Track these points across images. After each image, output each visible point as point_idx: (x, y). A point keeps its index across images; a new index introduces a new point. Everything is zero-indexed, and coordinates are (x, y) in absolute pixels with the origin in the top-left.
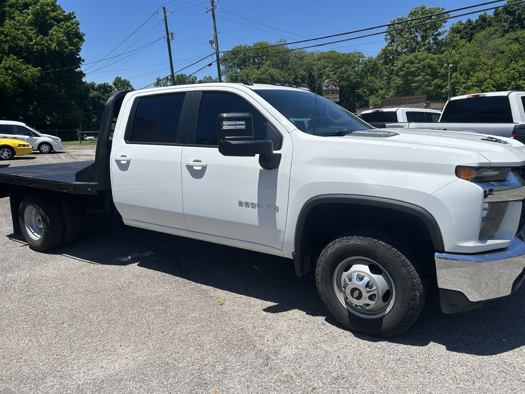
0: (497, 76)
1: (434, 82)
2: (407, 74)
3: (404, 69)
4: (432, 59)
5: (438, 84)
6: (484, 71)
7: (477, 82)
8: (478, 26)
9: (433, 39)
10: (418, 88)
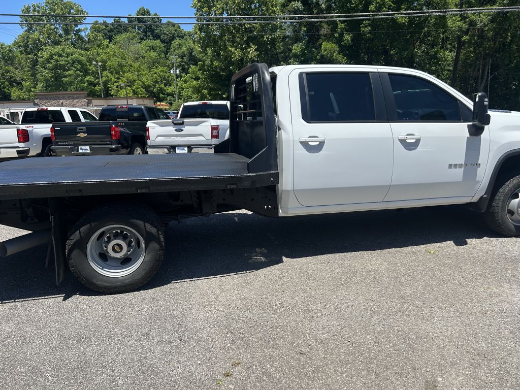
0: (144, 78)
1: (86, 79)
2: (57, 67)
3: (52, 61)
4: (79, 55)
5: (91, 81)
6: (132, 72)
7: (127, 83)
8: (114, 29)
9: (75, 35)
10: (71, 83)
